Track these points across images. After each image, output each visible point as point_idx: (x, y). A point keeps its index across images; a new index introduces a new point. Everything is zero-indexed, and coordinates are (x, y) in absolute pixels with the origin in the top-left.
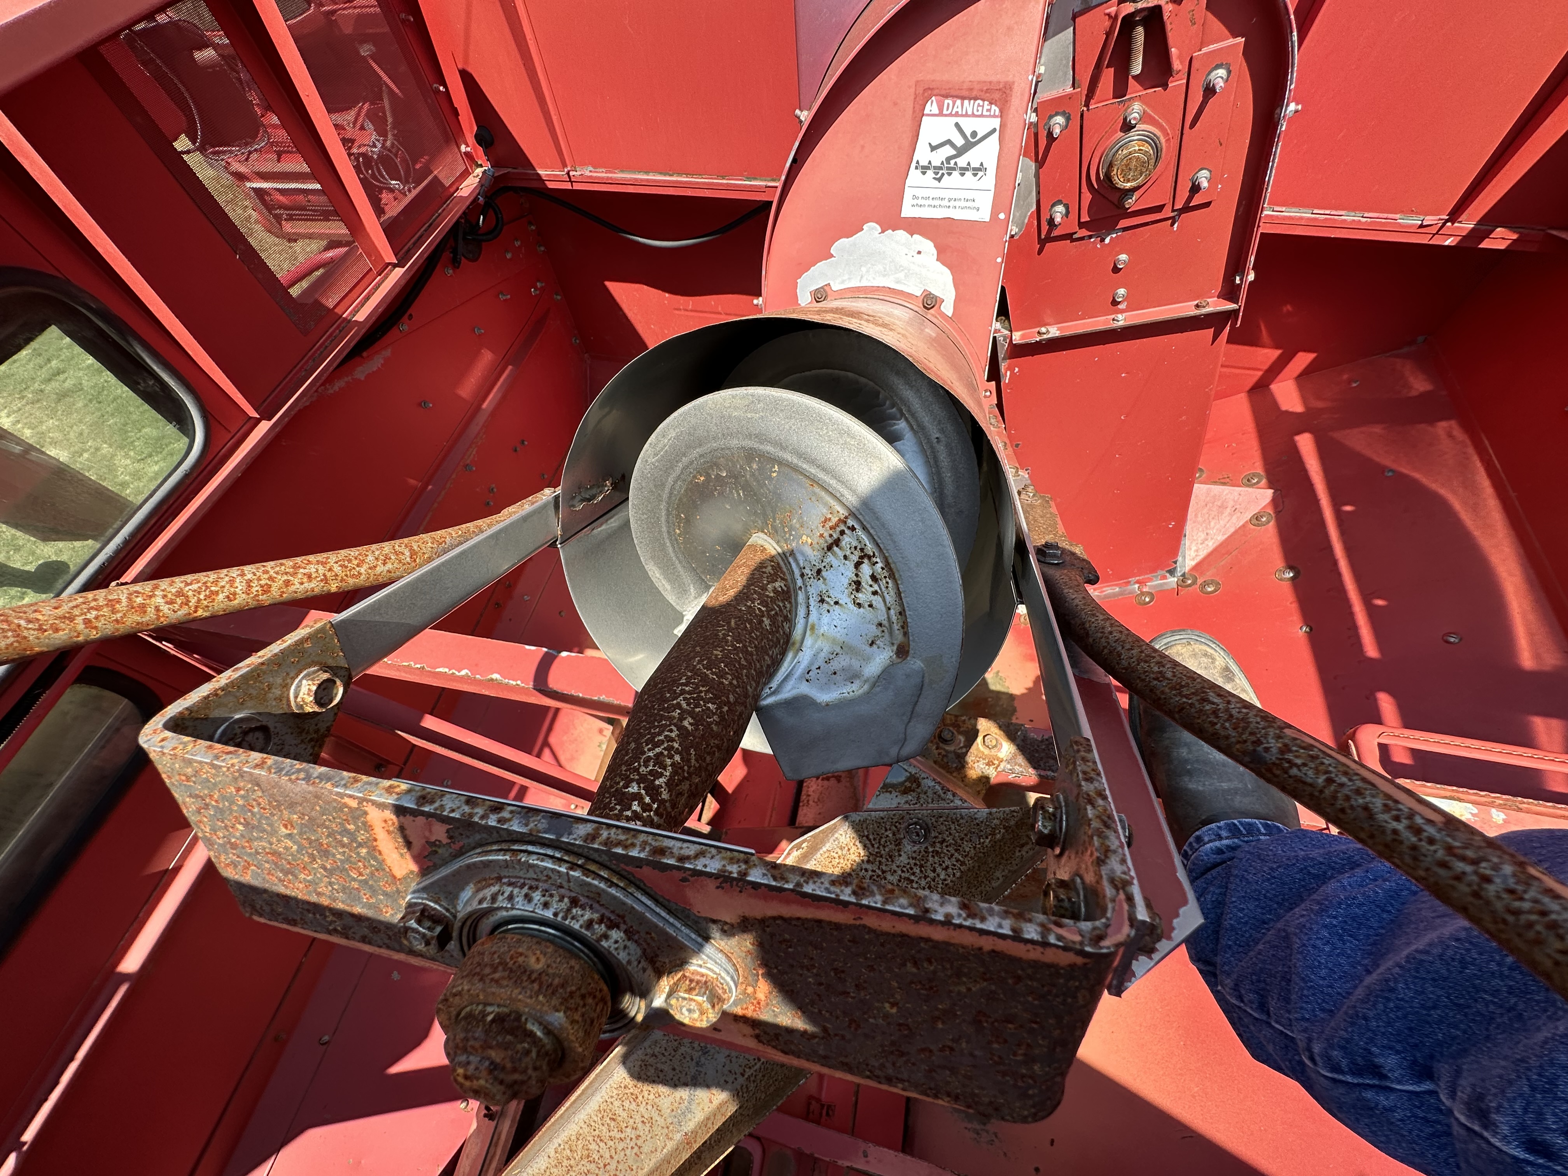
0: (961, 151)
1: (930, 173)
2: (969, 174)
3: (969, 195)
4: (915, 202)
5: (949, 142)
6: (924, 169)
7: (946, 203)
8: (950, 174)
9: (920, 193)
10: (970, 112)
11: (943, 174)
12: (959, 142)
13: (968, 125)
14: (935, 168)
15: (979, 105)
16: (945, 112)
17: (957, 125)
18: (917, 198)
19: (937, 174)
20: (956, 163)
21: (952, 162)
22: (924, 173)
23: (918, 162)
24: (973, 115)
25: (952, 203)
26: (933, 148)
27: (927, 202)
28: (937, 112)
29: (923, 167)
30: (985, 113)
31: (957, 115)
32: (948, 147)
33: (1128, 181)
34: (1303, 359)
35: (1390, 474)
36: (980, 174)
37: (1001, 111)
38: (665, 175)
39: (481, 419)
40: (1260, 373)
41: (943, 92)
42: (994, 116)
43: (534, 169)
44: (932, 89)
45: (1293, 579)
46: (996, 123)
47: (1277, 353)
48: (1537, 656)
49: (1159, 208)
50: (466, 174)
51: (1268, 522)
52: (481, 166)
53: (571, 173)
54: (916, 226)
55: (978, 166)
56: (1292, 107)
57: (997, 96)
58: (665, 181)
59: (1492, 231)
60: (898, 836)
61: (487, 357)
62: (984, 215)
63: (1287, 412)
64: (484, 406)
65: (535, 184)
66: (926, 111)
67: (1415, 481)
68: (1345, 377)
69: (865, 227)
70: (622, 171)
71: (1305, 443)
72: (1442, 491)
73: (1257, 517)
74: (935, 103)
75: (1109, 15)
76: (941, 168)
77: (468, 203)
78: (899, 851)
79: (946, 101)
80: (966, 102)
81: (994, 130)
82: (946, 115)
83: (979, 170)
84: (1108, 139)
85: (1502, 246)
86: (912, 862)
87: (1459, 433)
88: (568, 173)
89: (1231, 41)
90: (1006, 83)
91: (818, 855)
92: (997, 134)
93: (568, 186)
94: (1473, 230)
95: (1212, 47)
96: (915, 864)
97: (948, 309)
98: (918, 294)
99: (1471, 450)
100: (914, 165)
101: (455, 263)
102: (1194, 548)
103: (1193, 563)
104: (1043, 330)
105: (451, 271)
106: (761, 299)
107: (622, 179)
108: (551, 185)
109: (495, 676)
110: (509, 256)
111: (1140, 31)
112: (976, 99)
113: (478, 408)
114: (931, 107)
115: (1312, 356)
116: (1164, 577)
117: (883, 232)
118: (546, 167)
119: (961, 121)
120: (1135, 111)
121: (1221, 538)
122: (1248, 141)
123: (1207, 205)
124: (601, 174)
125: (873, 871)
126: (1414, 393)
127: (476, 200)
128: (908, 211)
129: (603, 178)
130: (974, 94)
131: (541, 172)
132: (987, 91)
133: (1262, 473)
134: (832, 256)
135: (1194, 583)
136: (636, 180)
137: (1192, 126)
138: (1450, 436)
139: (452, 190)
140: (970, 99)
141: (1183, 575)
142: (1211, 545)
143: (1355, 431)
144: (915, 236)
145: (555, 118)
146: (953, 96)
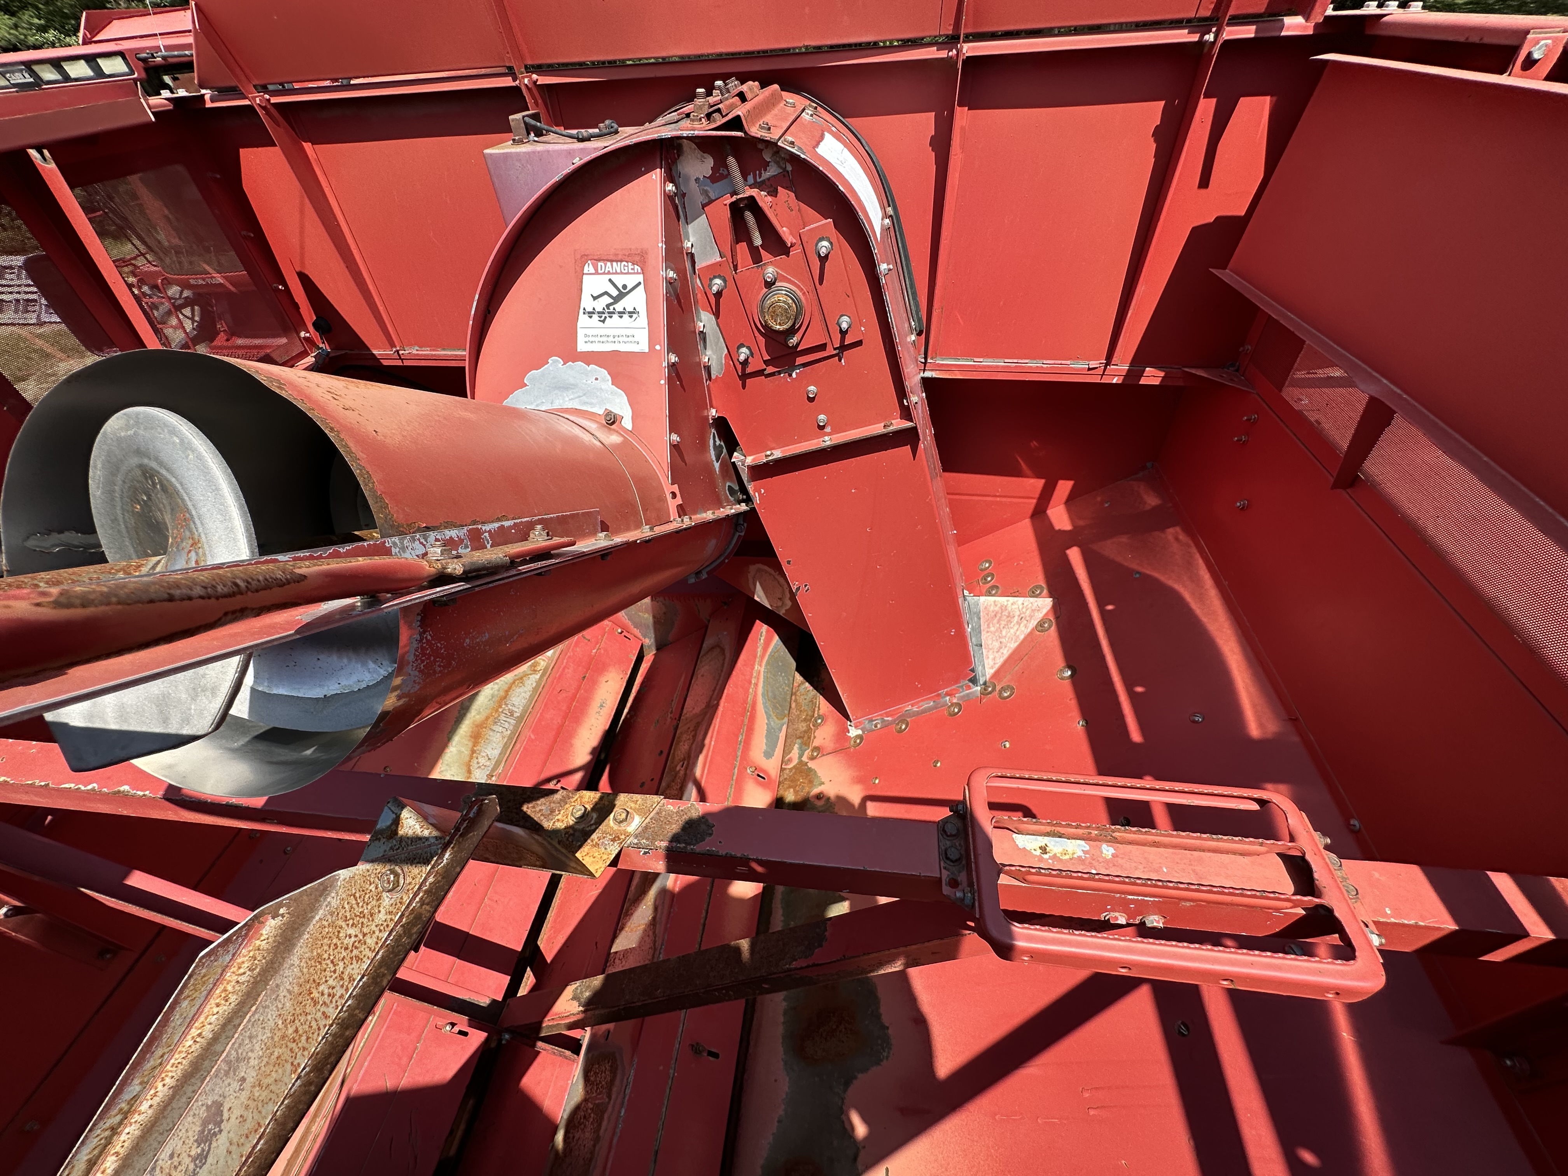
0: (616, 300)
1: (595, 317)
2: (626, 316)
3: (629, 332)
4: (587, 339)
5: (606, 293)
6: (591, 314)
7: (611, 339)
10: (619, 271)
11: (606, 317)
12: (615, 293)
13: (620, 281)
14: (599, 313)
15: (624, 265)
16: (600, 271)
17: (610, 280)
19: (601, 317)
20: (614, 309)
21: (611, 308)
22: (591, 317)
23: (584, 309)
24: (622, 273)
25: (616, 339)
26: (595, 298)
27: (596, 339)
28: (594, 272)
29: (589, 313)
30: (630, 271)
31: (609, 273)
32: (606, 296)
34: (1064, 487)
35: (1138, 576)
36: (635, 316)
37: (642, 269)
40: (1035, 501)
41: (596, 258)
42: (638, 273)
43: (369, 349)
44: (587, 256)
45: (1072, 676)
46: (640, 278)
47: (1042, 482)
48: (1261, 725)
49: (822, 347)
51: (1050, 627)
53: (401, 352)
54: (590, 358)
55: (632, 310)
57: (637, 258)
59: (1144, 371)
62: (644, 347)
63: (1060, 530)
66: (585, 271)
67: (1156, 580)
68: (1099, 499)
70: (444, 349)
71: (1074, 555)
72: (1177, 586)
73: (1041, 624)
74: (590, 265)
78: (379, 906)
79: (599, 264)
80: (615, 264)
81: (640, 283)
83: (634, 313)
85: (1156, 382)
87: (1182, 537)
91: (311, 927)
92: (642, 286)
94: (1129, 370)
97: (627, 423)
98: (601, 412)
99: (1194, 550)
100: (581, 311)
102: (991, 657)
103: (992, 671)
104: (768, 453)
108: (385, 363)
109: (126, 788)
112: (621, 261)
114: (589, 268)
115: (1070, 484)
116: (969, 688)
117: (565, 364)
118: (378, 348)
119: (613, 278)
121: (1013, 645)
126: (1148, 508)
128: (582, 347)
130: (620, 257)
131: (375, 352)
133: (1044, 585)
134: (526, 385)
135: (994, 689)
137: (821, 282)
138: (1177, 539)
140: (617, 261)
141: (985, 683)
142: (1006, 653)
143: (1109, 542)
144: (591, 366)
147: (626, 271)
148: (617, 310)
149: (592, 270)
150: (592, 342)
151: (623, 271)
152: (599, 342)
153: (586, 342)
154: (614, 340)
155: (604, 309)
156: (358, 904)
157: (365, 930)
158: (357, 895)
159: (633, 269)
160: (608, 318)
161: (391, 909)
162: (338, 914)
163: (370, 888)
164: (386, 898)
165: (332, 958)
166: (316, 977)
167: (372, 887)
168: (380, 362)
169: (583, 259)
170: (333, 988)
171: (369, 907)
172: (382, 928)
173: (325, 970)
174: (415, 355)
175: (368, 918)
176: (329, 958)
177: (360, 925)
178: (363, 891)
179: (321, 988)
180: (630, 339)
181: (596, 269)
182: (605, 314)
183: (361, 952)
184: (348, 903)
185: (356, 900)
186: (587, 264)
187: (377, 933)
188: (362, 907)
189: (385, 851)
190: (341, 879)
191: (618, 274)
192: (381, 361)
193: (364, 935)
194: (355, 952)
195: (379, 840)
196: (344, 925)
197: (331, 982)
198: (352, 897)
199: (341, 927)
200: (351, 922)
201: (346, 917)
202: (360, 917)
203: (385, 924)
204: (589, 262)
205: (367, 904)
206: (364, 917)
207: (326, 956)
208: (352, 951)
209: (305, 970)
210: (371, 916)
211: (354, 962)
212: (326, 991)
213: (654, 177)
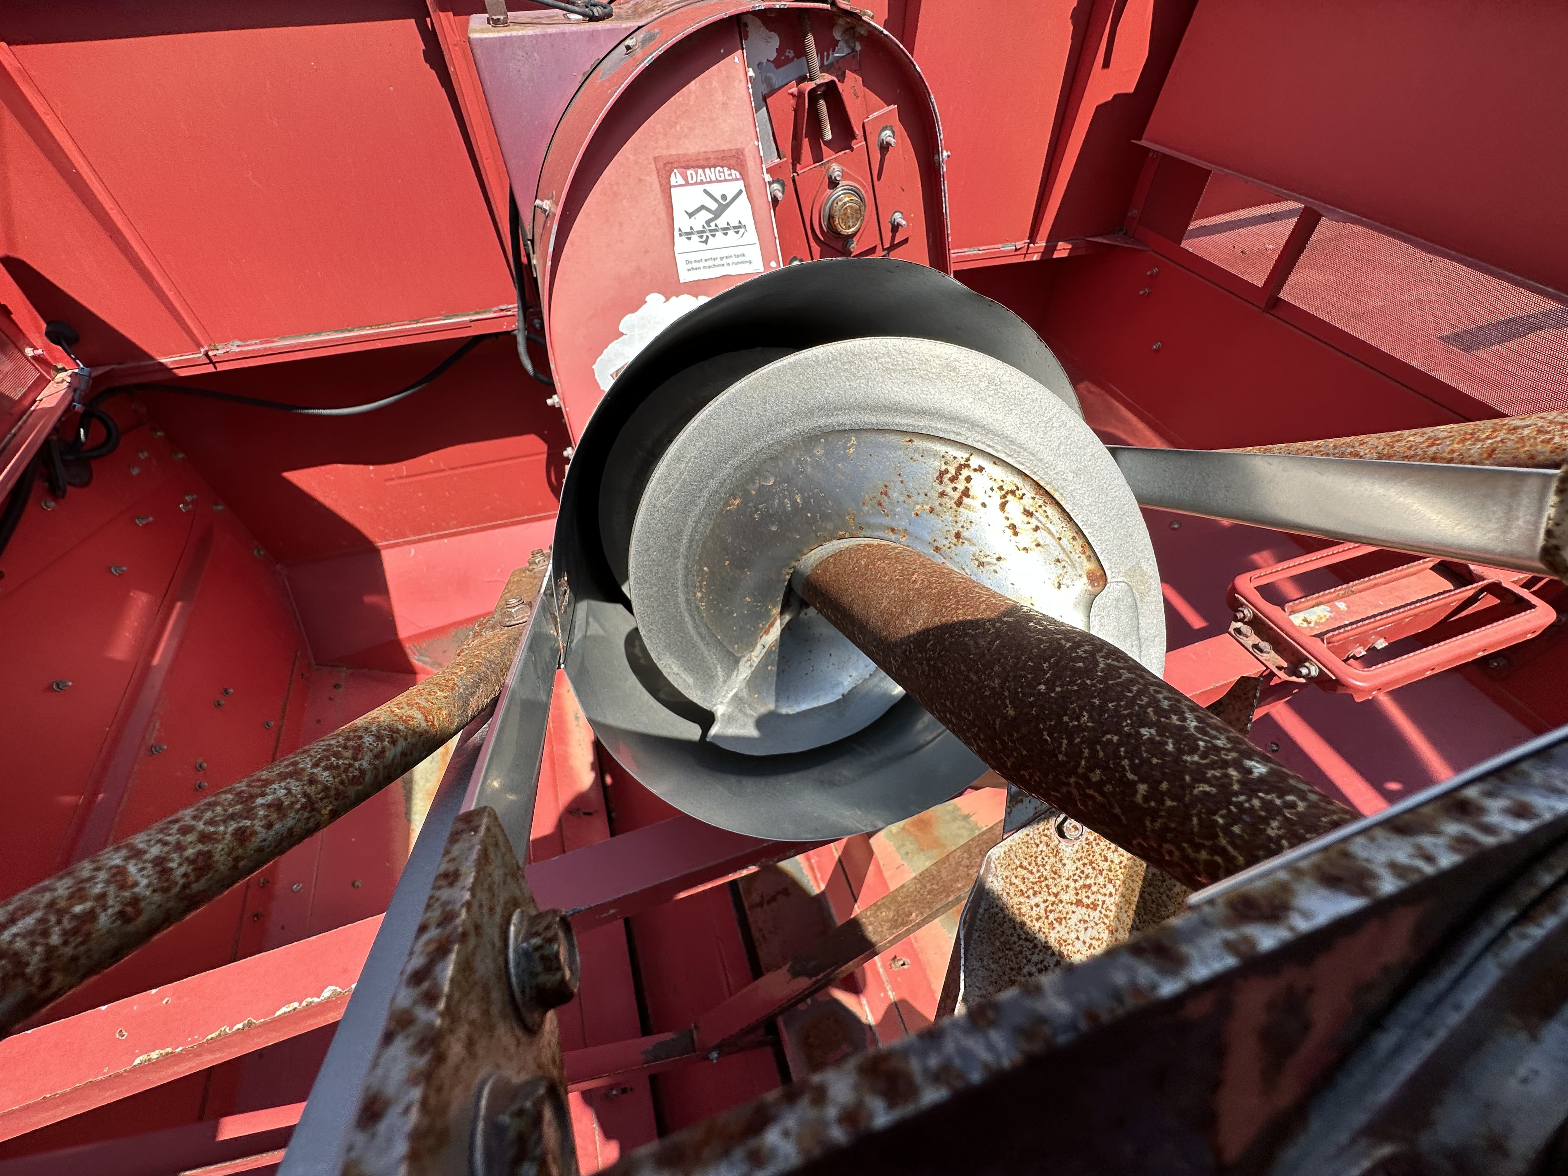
0: (717, 214)
1: (695, 238)
2: (731, 233)
3: (738, 251)
4: (690, 266)
5: (703, 207)
6: (689, 235)
7: (718, 262)
8: (714, 236)
9: (692, 257)
10: (714, 179)
11: (708, 237)
12: (713, 206)
13: (717, 190)
14: (698, 232)
15: (719, 172)
16: (690, 181)
17: (705, 191)
18: (691, 262)
19: (701, 237)
20: (716, 225)
21: (712, 224)
22: (689, 239)
23: (680, 230)
24: (717, 181)
25: (725, 261)
26: (691, 215)
27: (701, 265)
28: (684, 183)
29: (687, 234)
30: (727, 178)
31: (702, 182)
32: (703, 211)
33: (850, 228)
36: (742, 231)
37: (741, 174)
38: (342, 332)
39: (157, 680)
41: (683, 164)
42: (737, 179)
43: (151, 358)
44: (672, 163)
46: (740, 185)
50: (41, 383)
52: (64, 370)
53: (211, 353)
55: (737, 224)
56: (945, 154)
58: (344, 338)
59: (1056, 246)
60: (1052, 845)
61: (140, 600)
64: (156, 661)
65: (159, 377)
66: (673, 183)
69: (647, 299)
74: (678, 175)
75: (792, 94)
76: (704, 232)
77: (59, 413)
78: (1061, 860)
79: (689, 172)
80: (707, 170)
81: (740, 192)
82: (692, 184)
83: (739, 227)
84: (821, 197)
85: (1065, 254)
86: (1080, 864)
88: (206, 354)
89: (887, 109)
90: (737, 150)
92: (744, 194)
93: (210, 369)
94: (1046, 247)
95: (876, 114)
96: (1084, 865)
100: (677, 233)
101: (55, 492)
105: (52, 504)
106: (555, 397)
107: (285, 347)
110: (135, 471)
111: (822, 102)
112: (715, 166)
113: (147, 667)
114: (676, 179)
117: (667, 299)
119: (710, 188)
120: (836, 170)
122: (920, 185)
123: (906, 241)
124: (255, 346)
125: (1045, 901)
127: (69, 409)
128: (685, 276)
129: (259, 350)
130: (712, 162)
131: (164, 360)
132: (723, 159)
136: (306, 344)
137: (879, 179)
139: (26, 403)
145: (171, 294)
146: (693, 167)
147: (723, 178)
148: (720, 226)
149: (681, 181)
150: (696, 269)
151: (719, 178)
152: (704, 267)
153: (689, 270)
154: (721, 263)
155: (704, 227)
156: (1031, 872)
157: (1055, 890)
158: (1025, 864)
159: (730, 175)
160: (711, 237)
161: (1078, 855)
162: (1008, 893)
163: (1040, 849)
164: (1065, 849)
165: (1023, 936)
166: (1013, 965)
167: (1042, 847)
168: (174, 374)
169: (667, 168)
170: (1042, 962)
171: (1048, 867)
172: (1076, 877)
173: (1021, 952)
174: (236, 353)
175: (1053, 878)
176: (1020, 939)
177: (1045, 889)
178: (1031, 856)
179: (1025, 971)
180: (741, 259)
181: (685, 179)
182: (706, 234)
183: (1060, 912)
184: (1016, 877)
185: (1025, 868)
186: (673, 175)
187: (1072, 885)
188: (1038, 871)
189: (1036, 808)
190: (993, 859)
191: (714, 182)
192: (175, 371)
193: (1056, 895)
194: (1052, 917)
195: (1022, 801)
196: (1022, 899)
197: (1035, 958)
198: (1019, 869)
199: (1020, 903)
200: (1031, 892)
201: (1021, 891)
202: (1041, 882)
203: (1078, 872)
204: (675, 171)
205: (1044, 866)
206: (1046, 879)
207: (1015, 939)
208: (1047, 918)
209: (993, 966)
210: (1055, 873)
211: (1056, 925)
212: (1034, 969)
213: (736, 60)
